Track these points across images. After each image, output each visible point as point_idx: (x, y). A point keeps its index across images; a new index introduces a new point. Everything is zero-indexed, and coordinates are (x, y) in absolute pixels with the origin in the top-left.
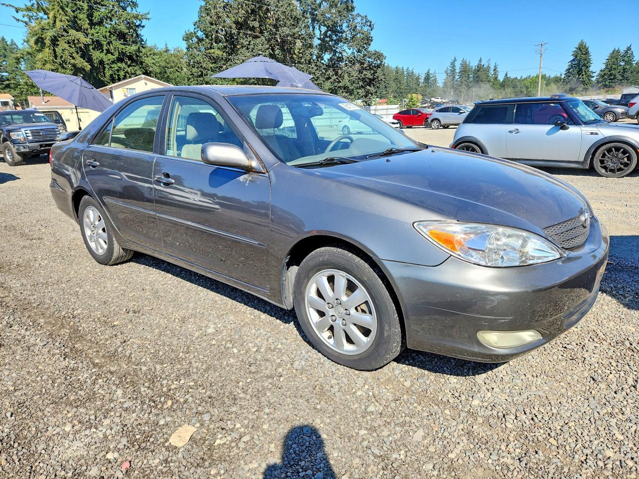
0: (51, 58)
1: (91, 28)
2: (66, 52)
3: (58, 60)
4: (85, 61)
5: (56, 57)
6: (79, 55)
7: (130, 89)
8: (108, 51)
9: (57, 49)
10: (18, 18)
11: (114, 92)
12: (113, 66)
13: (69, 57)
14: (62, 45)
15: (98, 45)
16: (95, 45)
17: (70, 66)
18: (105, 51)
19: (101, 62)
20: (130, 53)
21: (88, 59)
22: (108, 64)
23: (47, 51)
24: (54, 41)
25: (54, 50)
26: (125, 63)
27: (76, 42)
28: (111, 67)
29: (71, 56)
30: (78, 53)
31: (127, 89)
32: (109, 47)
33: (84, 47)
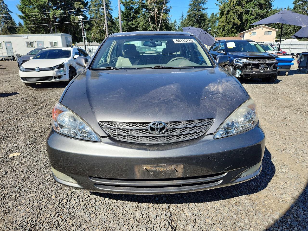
0: (225, 20)
1: (246, 4)
2: (232, 17)
3: (228, 21)
4: (239, 20)
5: (227, 19)
6: (237, 17)
7: (254, 32)
8: (251, 14)
9: (228, 16)
10: (217, 4)
11: (245, 34)
12: (251, 21)
13: (232, 19)
14: (231, 13)
15: (247, 12)
16: (246, 12)
17: (231, 23)
18: (250, 14)
19: (247, 20)
20: (262, 14)
21: (240, 19)
22: (249, 21)
23: (224, 17)
24: (228, 12)
25: (227, 17)
26: (258, 19)
27: (237, 11)
28: (250, 22)
29: (233, 18)
30: (236, 16)
31: (252, 32)
32: (252, 12)
33: (240, 13)
